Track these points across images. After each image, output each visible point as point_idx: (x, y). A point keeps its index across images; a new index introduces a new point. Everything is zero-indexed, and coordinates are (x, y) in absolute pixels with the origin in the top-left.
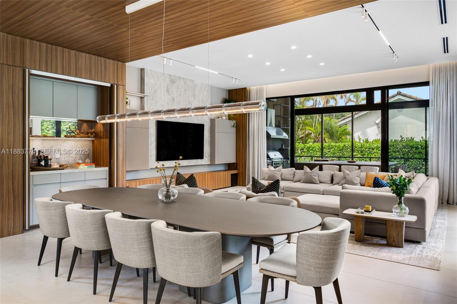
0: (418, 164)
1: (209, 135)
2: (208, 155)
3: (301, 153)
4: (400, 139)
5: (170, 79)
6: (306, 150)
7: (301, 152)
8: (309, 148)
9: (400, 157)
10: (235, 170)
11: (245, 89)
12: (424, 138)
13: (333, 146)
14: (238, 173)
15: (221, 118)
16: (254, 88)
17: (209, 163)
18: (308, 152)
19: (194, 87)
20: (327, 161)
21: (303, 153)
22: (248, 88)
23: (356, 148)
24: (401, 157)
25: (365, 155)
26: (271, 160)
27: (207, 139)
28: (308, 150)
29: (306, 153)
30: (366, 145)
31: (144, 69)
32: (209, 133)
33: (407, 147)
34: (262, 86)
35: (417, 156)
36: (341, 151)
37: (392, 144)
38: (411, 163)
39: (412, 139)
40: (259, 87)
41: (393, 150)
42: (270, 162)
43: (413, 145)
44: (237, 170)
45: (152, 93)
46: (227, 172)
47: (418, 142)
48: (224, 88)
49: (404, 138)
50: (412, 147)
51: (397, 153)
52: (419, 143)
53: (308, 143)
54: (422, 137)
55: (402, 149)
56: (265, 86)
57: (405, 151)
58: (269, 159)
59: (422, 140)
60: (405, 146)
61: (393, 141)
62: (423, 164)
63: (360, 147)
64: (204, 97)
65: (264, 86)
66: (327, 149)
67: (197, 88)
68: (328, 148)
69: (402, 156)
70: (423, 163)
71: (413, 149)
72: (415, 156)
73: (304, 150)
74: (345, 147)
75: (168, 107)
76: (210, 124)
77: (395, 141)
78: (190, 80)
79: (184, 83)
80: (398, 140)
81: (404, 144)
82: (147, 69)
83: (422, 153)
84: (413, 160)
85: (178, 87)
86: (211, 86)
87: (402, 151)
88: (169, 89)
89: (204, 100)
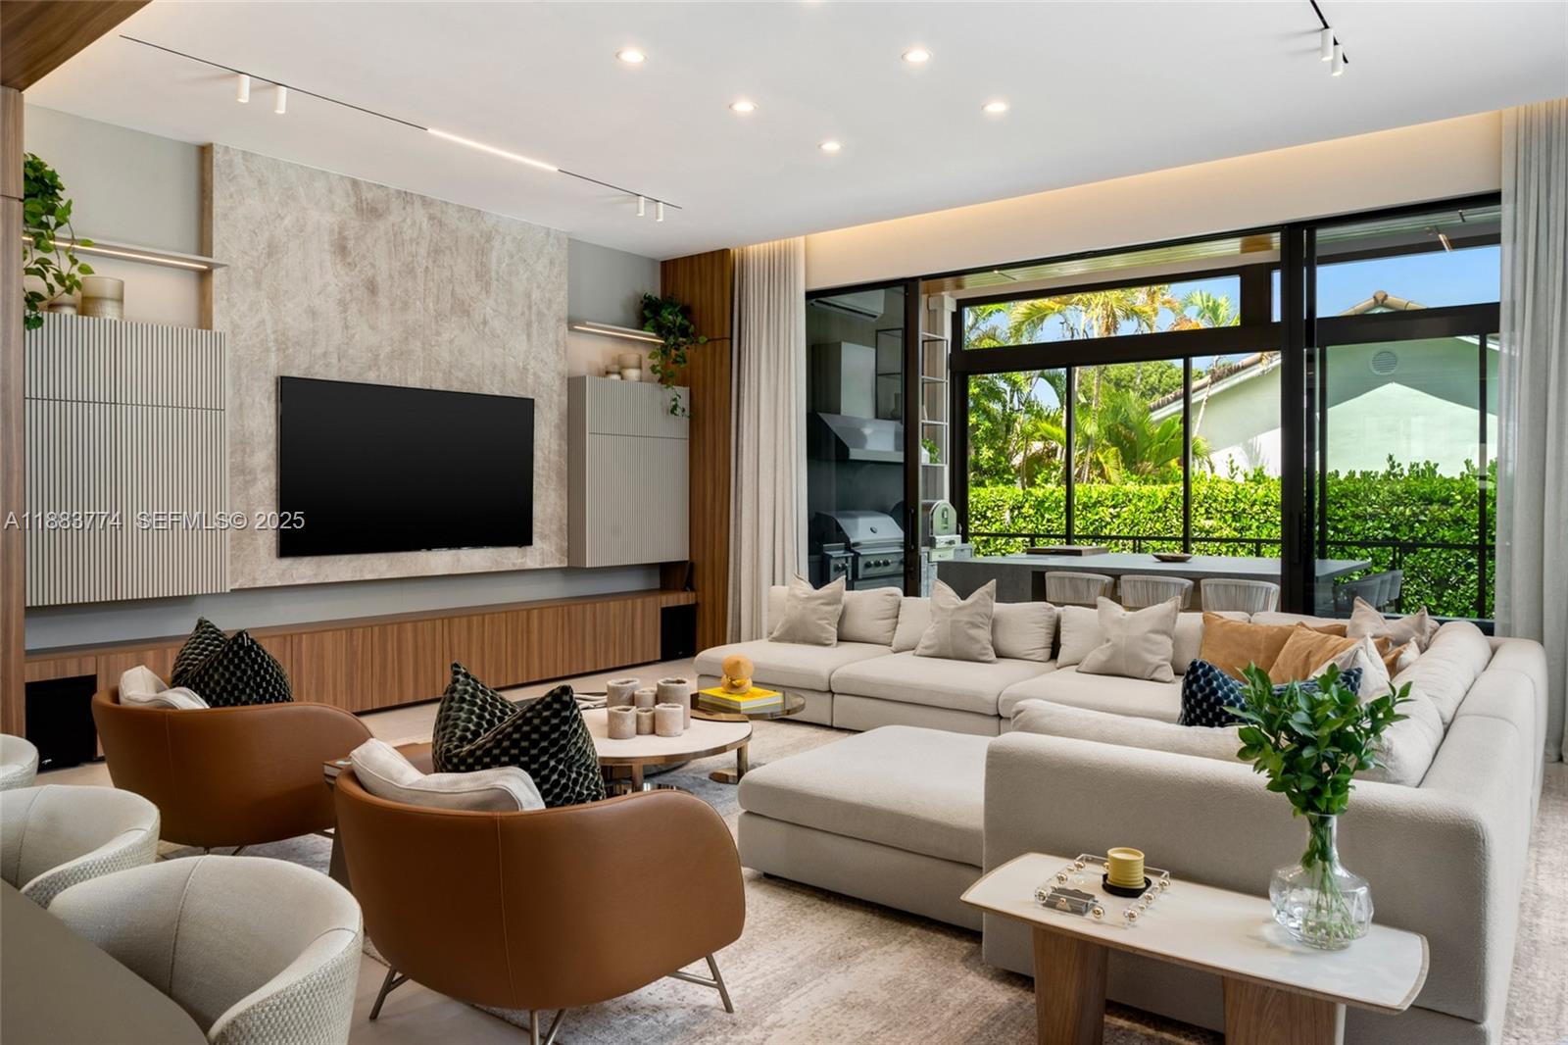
0: (1450, 563)
1: (560, 445)
2: (554, 527)
3: (1013, 522)
4: (1382, 468)
5: (353, 200)
6: (1031, 512)
7: (1012, 518)
8: (1043, 502)
9: (1380, 537)
10: (684, 590)
11: (724, 253)
12: (1476, 464)
13: (1131, 496)
14: (697, 604)
15: (620, 373)
16: (759, 252)
17: (561, 562)
18: (1040, 519)
19: (483, 241)
20: (1078, 553)
21: (1021, 520)
22: (736, 251)
23: (1215, 501)
24: (1386, 536)
25: (1250, 528)
26: (852, 551)
27: (549, 462)
28: (1038, 510)
29: (1032, 521)
30: (1253, 491)
31: (211, 145)
32: (561, 437)
33: (1406, 501)
34: (788, 240)
35: (1447, 534)
36: (1161, 515)
37: (1352, 489)
38: (1425, 560)
39: (1431, 470)
40: (776, 243)
41: (1353, 509)
42: (846, 558)
43: (1434, 492)
44: (692, 590)
45: (255, 254)
46: (639, 601)
47: (1452, 480)
48: (639, 253)
49: (1399, 465)
50: (1427, 500)
51: (1371, 524)
52: (1455, 485)
53: (1038, 485)
54: (1467, 463)
55: (1392, 505)
56: (801, 240)
57: (1403, 514)
58: (843, 544)
59: (1466, 472)
60: (1399, 497)
61: (1358, 476)
62: (1469, 566)
63: (1231, 497)
64: (535, 285)
65: (797, 239)
66: (1107, 506)
67: (496, 244)
68: (1113, 502)
69: (1388, 533)
70: (1471, 560)
71: (1429, 507)
72: (1441, 535)
73: (1023, 511)
74: (1175, 499)
75: (345, 319)
76: (565, 399)
77: (1365, 475)
78: (461, 209)
79: (431, 218)
80: (1377, 473)
81: (1398, 488)
82: (227, 149)
83: (1465, 522)
84: (1429, 550)
85: (395, 235)
86: (569, 239)
87: (1387, 514)
88: (351, 244)
89: (534, 297)
